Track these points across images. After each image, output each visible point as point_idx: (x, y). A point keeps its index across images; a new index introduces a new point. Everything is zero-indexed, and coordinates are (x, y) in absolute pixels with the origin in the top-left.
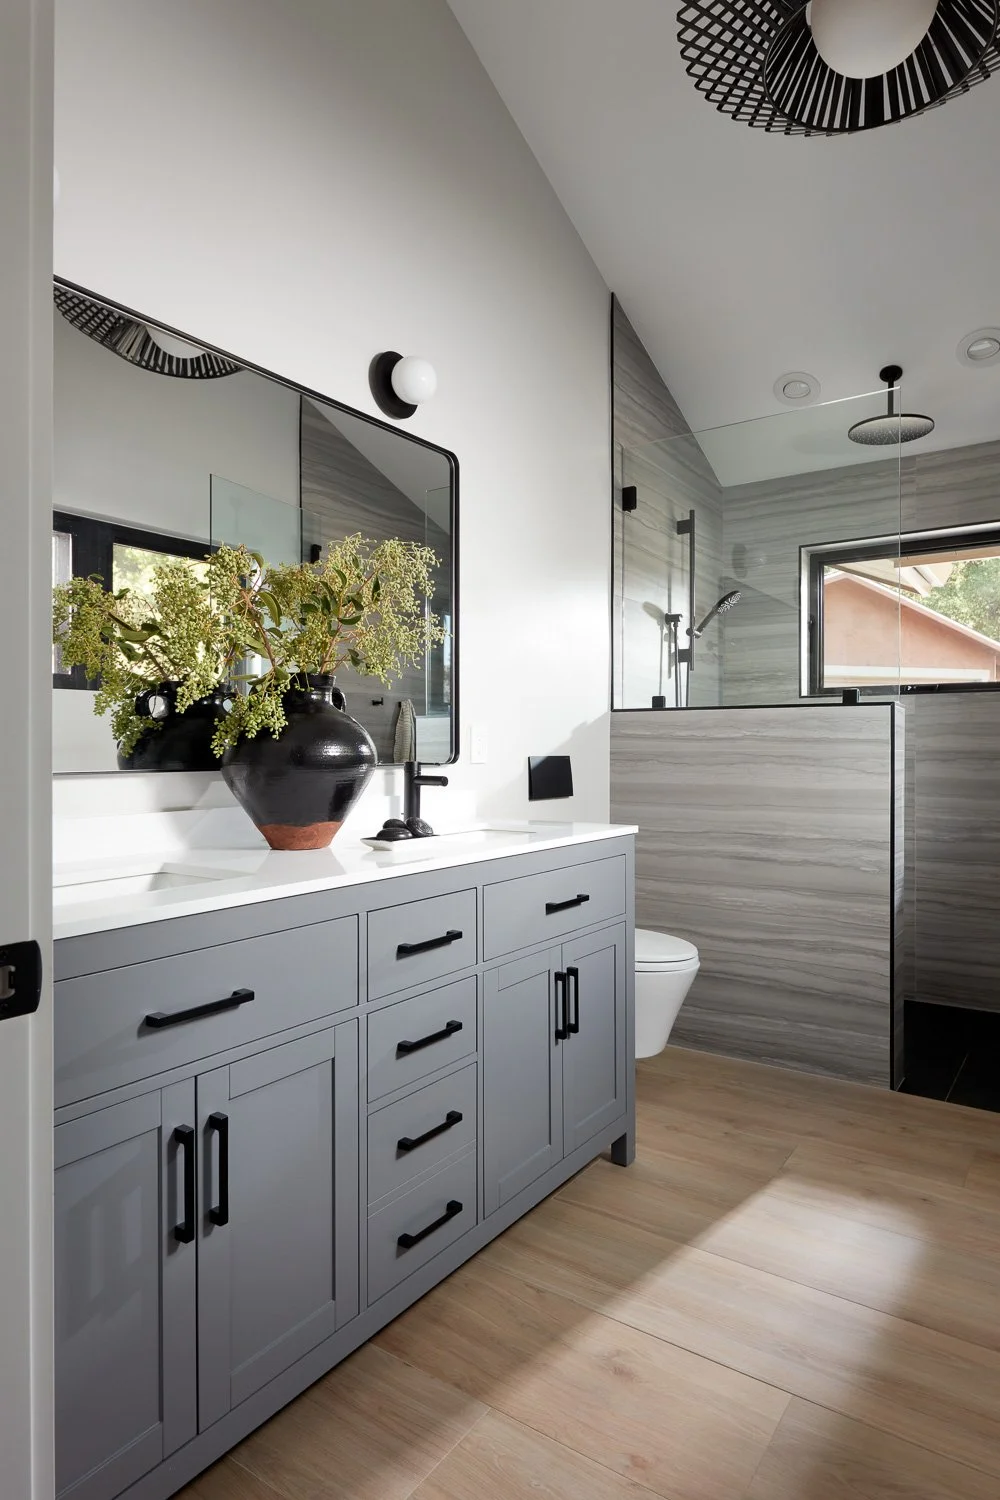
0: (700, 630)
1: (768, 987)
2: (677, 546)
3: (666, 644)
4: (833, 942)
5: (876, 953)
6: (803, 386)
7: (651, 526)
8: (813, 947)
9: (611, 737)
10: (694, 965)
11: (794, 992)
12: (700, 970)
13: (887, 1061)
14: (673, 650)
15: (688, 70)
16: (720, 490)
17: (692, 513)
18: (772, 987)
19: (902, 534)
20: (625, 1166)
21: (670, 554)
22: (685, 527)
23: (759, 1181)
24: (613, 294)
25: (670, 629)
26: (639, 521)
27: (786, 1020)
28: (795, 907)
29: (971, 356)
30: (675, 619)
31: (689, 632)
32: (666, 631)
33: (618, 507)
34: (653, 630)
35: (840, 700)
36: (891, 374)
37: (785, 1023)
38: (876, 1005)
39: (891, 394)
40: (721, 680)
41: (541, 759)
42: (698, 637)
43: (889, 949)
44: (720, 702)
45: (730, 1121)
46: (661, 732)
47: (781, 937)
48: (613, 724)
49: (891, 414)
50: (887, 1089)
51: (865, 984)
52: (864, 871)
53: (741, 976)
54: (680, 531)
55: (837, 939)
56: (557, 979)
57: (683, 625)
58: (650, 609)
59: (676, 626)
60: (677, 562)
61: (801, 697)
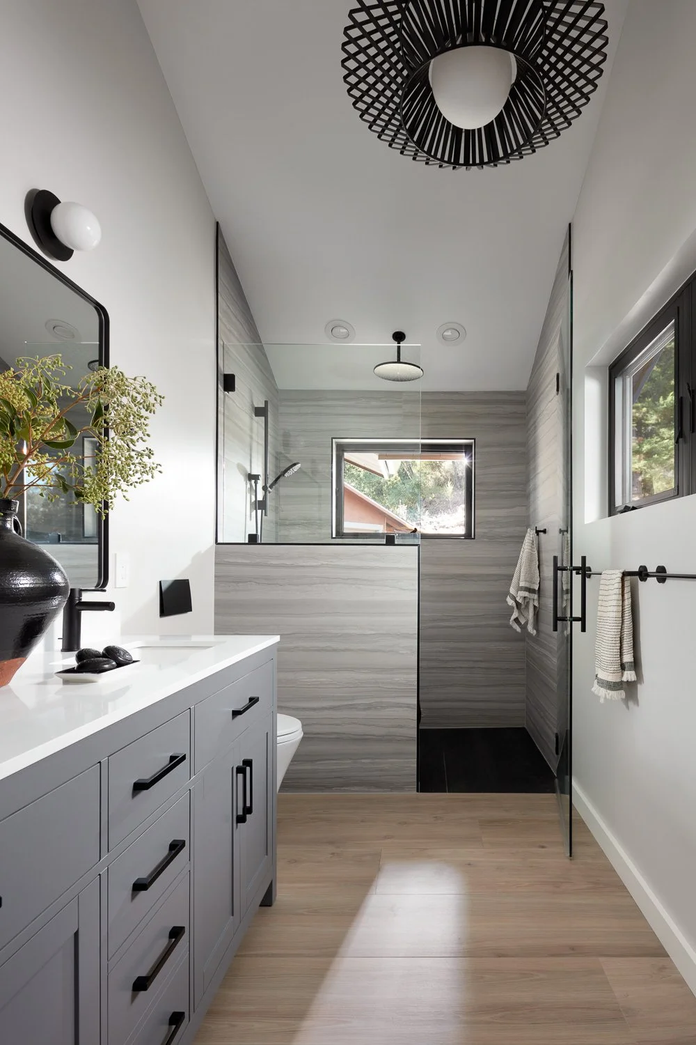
0: (271, 487)
1: (337, 739)
2: (255, 425)
3: (248, 495)
4: (381, 702)
5: (408, 706)
6: (345, 330)
7: (240, 407)
8: (369, 707)
9: (216, 564)
10: (299, 735)
11: (355, 740)
12: (303, 738)
13: (414, 775)
14: (253, 499)
15: (344, 61)
16: (277, 390)
17: (266, 402)
18: (339, 738)
19: (422, 439)
20: (270, 906)
21: (251, 430)
22: (260, 412)
23: (365, 884)
24: (217, 223)
25: (251, 485)
26: (234, 402)
27: (350, 759)
28: (357, 681)
29: (444, 337)
30: (256, 478)
31: (265, 488)
32: (249, 486)
33: (221, 388)
34: (241, 484)
35: (384, 541)
36: (399, 337)
37: (350, 761)
38: (407, 740)
39: (399, 347)
40: (276, 523)
41: (170, 582)
42: (269, 492)
43: (416, 703)
44: (276, 539)
45: (331, 843)
46: (258, 561)
47: (346, 703)
48: (217, 554)
49: (399, 361)
50: (415, 792)
51: (401, 727)
52: (403, 654)
53: (319, 734)
54: (257, 415)
55: (384, 700)
56: (238, 772)
57: (260, 483)
58: (240, 467)
59: (256, 483)
60: (254, 436)
61: (332, 538)
